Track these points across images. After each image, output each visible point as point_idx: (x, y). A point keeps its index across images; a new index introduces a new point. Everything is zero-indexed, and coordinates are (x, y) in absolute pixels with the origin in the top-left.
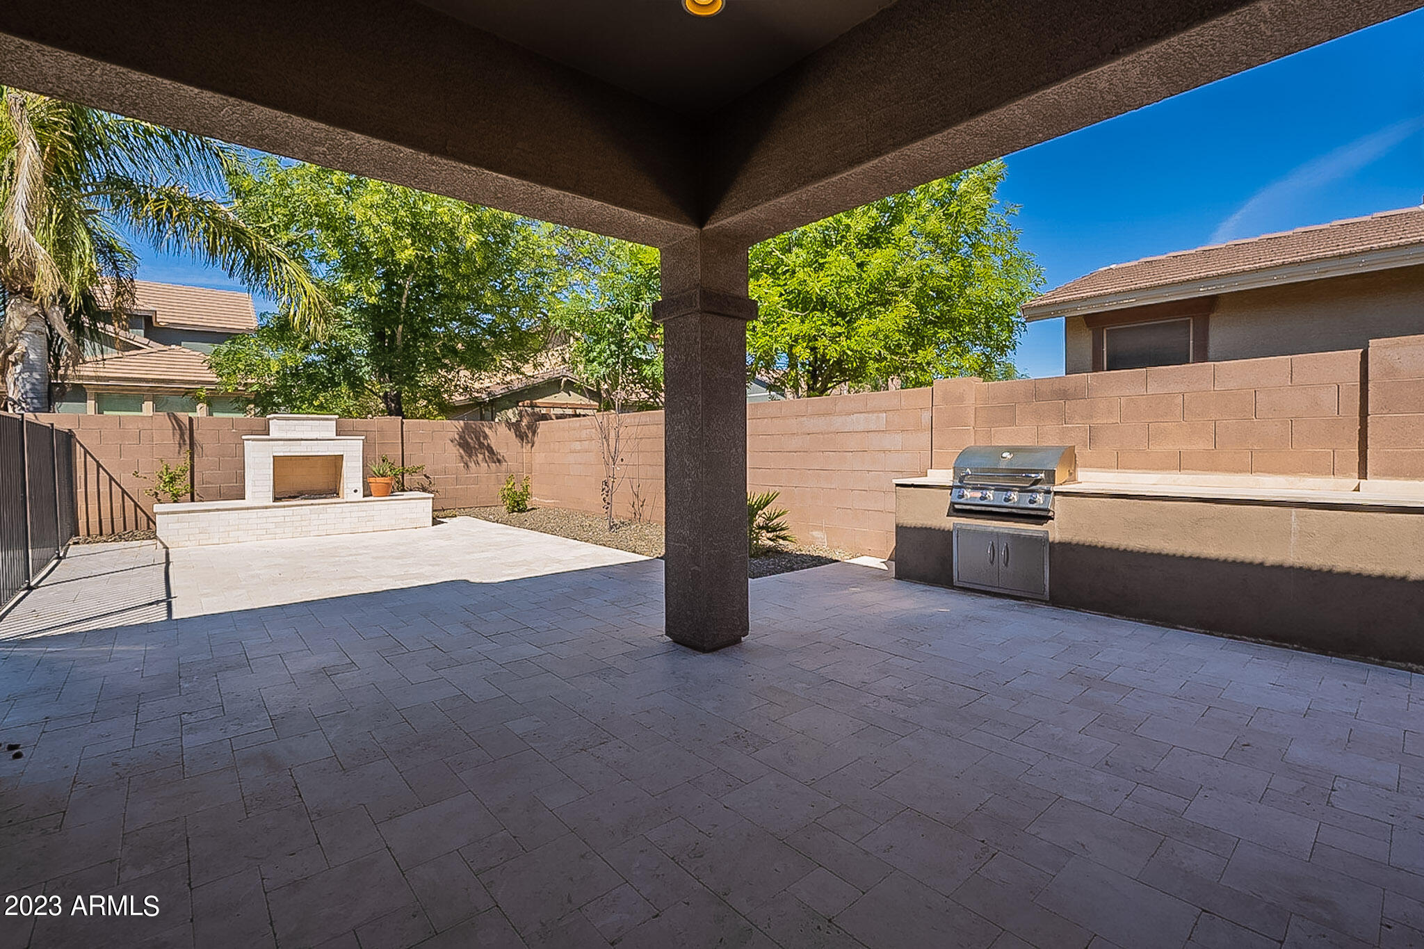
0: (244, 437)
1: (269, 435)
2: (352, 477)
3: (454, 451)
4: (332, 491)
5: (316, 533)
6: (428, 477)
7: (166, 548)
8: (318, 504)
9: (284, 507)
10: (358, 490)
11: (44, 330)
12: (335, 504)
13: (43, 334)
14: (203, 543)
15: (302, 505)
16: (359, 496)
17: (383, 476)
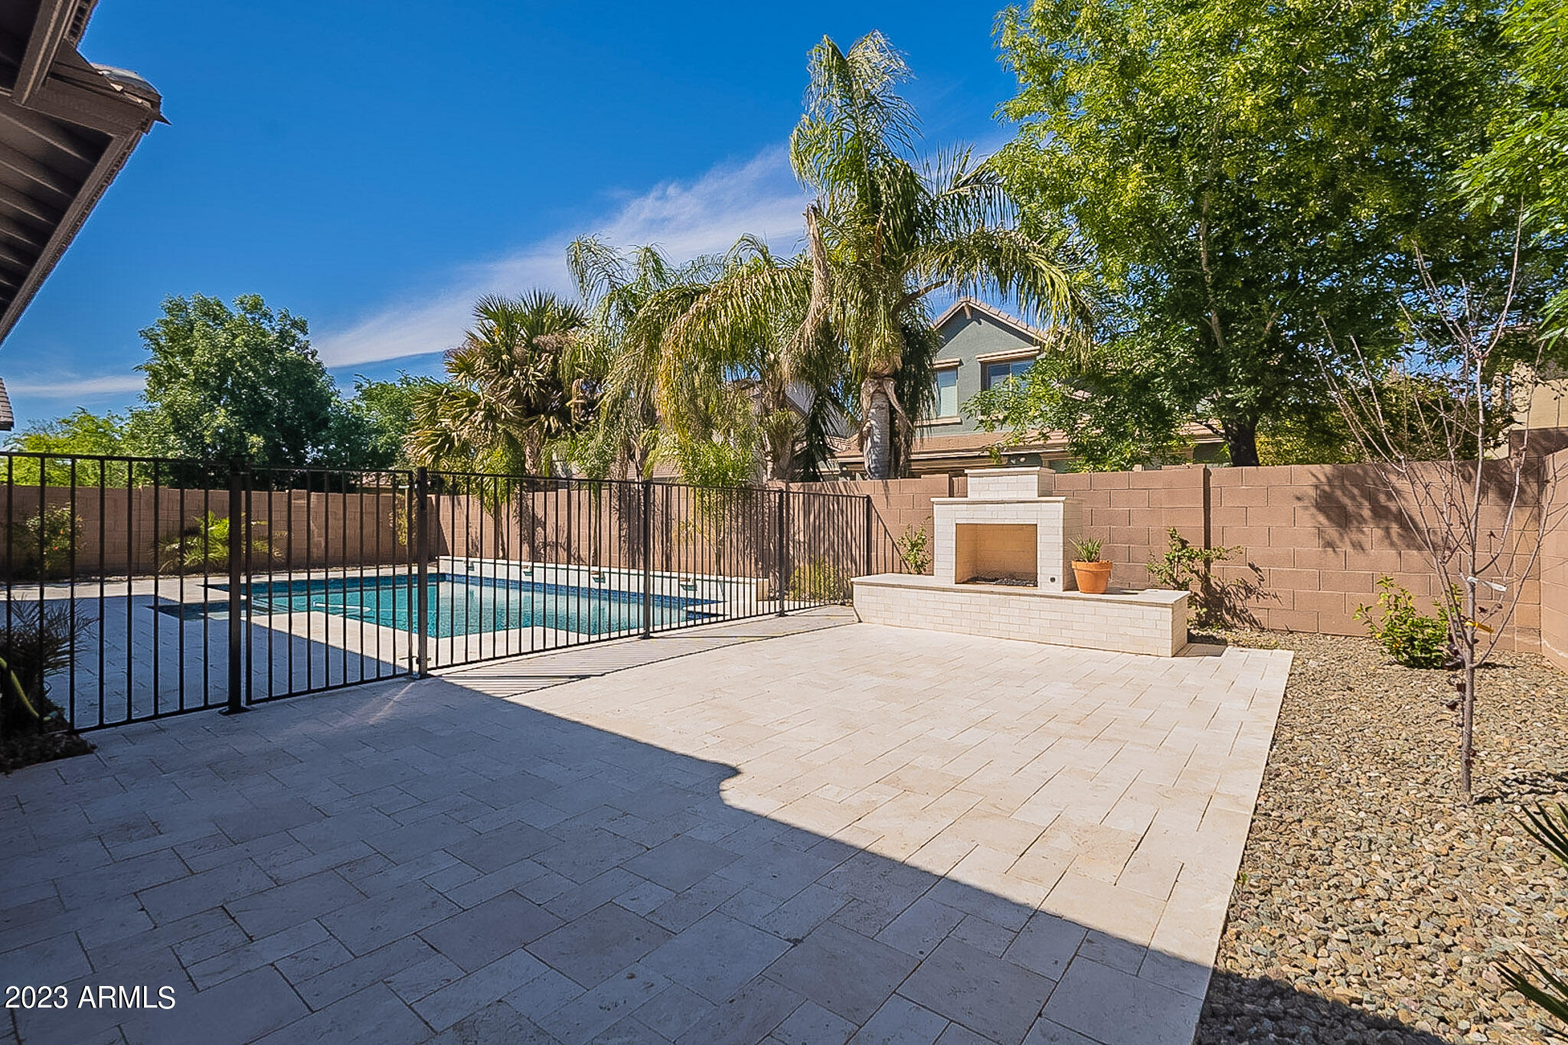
0: (932, 500)
1: (967, 497)
2: (1050, 562)
3: (1309, 520)
4: (1025, 577)
5: (996, 633)
6: (1257, 570)
7: (860, 621)
8: (999, 594)
9: (962, 591)
10: (1056, 578)
11: (884, 404)
12: (1020, 595)
13: (883, 408)
14: (888, 622)
15: (981, 592)
16: (1058, 588)
17: (1089, 561)
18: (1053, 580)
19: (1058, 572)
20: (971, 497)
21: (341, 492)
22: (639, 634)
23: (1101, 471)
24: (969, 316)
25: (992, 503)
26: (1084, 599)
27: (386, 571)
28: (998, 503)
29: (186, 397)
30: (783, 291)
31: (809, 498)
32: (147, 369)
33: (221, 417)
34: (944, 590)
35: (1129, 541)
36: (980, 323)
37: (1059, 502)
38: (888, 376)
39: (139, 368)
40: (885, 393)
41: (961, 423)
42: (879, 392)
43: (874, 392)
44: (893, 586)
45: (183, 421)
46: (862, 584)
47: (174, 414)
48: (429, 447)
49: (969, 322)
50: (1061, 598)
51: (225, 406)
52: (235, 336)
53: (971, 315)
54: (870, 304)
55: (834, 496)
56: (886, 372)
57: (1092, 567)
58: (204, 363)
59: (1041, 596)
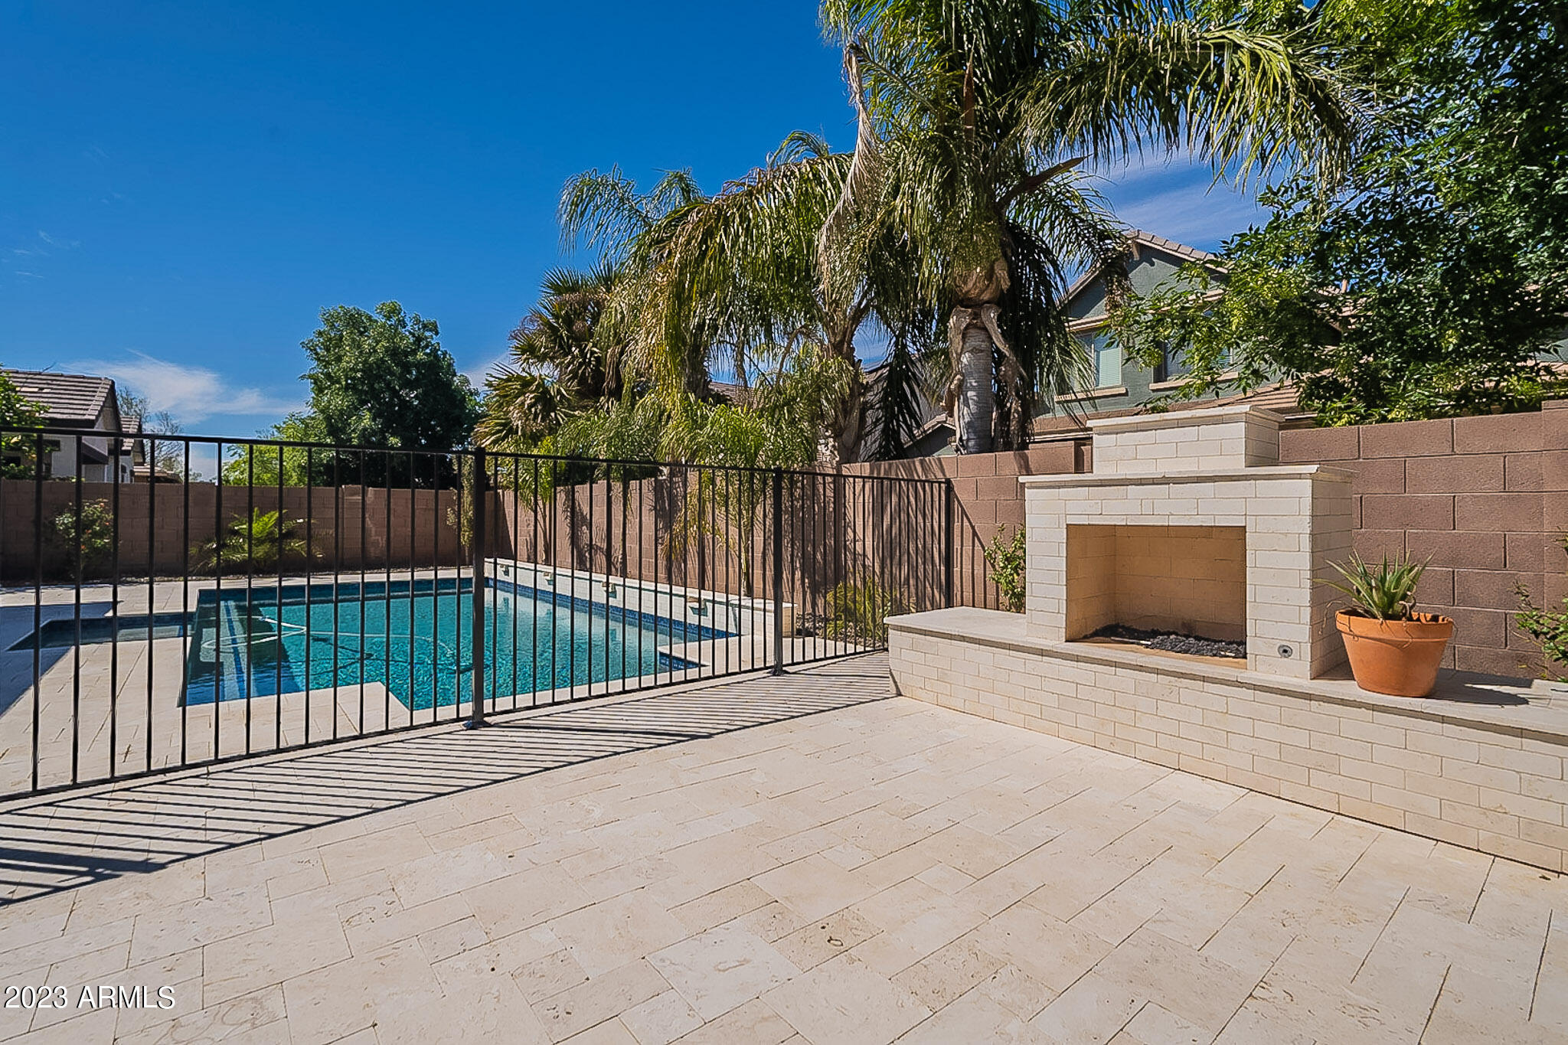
1: (1090, 473)
2: (1272, 605)
4: (1216, 636)
7: (899, 694)
8: (1157, 672)
9: (1077, 659)
10: (1294, 647)
11: (983, 345)
12: (1204, 679)
13: (982, 351)
14: (942, 700)
15: (1116, 664)
16: (1298, 672)
17: (1387, 617)
18: (1285, 651)
19: (1300, 634)
20: (1101, 471)
21: (409, 488)
22: (458, 719)
23: (1384, 419)
24: (1137, 257)
25: (1141, 482)
26: (1374, 708)
27: (447, 573)
28: (1154, 482)
29: (338, 401)
30: (829, 185)
31: (883, 487)
32: (310, 377)
33: (367, 420)
34: (1042, 653)
35: (1454, 561)
36: (1152, 264)
37: (1300, 476)
38: (987, 302)
39: (303, 377)
40: (985, 329)
41: (1126, 394)
42: (975, 326)
43: (966, 328)
44: (951, 637)
45: (336, 426)
46: (901, 629)
47: (328, 418)
48: (493, 438)
49: (1139, 263)
50: (1309, 697)
51: (369, 410)
52: (378, 342)
53: (1140, 255)
54: (949, 185)
55: (908, 481)
56: (986, 297)
57: (1395, 629)
58: (351, 369)
59: (1255, 687)
